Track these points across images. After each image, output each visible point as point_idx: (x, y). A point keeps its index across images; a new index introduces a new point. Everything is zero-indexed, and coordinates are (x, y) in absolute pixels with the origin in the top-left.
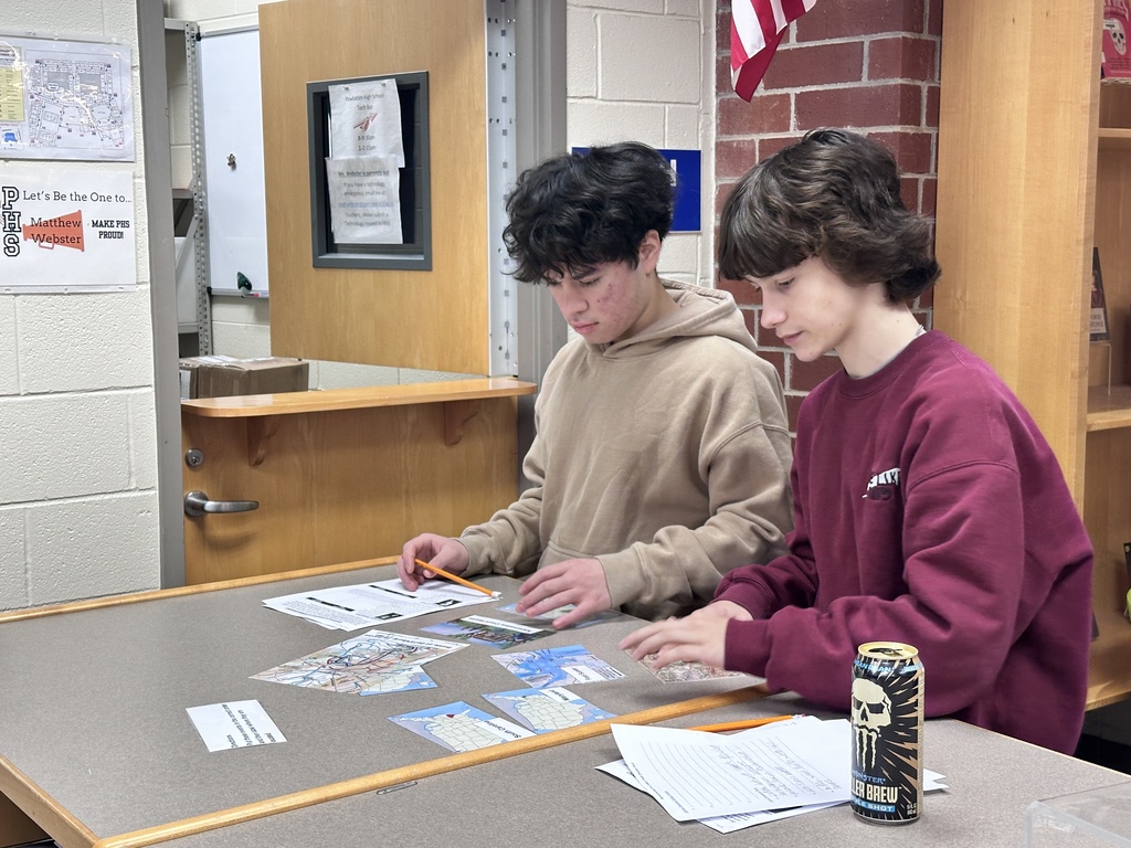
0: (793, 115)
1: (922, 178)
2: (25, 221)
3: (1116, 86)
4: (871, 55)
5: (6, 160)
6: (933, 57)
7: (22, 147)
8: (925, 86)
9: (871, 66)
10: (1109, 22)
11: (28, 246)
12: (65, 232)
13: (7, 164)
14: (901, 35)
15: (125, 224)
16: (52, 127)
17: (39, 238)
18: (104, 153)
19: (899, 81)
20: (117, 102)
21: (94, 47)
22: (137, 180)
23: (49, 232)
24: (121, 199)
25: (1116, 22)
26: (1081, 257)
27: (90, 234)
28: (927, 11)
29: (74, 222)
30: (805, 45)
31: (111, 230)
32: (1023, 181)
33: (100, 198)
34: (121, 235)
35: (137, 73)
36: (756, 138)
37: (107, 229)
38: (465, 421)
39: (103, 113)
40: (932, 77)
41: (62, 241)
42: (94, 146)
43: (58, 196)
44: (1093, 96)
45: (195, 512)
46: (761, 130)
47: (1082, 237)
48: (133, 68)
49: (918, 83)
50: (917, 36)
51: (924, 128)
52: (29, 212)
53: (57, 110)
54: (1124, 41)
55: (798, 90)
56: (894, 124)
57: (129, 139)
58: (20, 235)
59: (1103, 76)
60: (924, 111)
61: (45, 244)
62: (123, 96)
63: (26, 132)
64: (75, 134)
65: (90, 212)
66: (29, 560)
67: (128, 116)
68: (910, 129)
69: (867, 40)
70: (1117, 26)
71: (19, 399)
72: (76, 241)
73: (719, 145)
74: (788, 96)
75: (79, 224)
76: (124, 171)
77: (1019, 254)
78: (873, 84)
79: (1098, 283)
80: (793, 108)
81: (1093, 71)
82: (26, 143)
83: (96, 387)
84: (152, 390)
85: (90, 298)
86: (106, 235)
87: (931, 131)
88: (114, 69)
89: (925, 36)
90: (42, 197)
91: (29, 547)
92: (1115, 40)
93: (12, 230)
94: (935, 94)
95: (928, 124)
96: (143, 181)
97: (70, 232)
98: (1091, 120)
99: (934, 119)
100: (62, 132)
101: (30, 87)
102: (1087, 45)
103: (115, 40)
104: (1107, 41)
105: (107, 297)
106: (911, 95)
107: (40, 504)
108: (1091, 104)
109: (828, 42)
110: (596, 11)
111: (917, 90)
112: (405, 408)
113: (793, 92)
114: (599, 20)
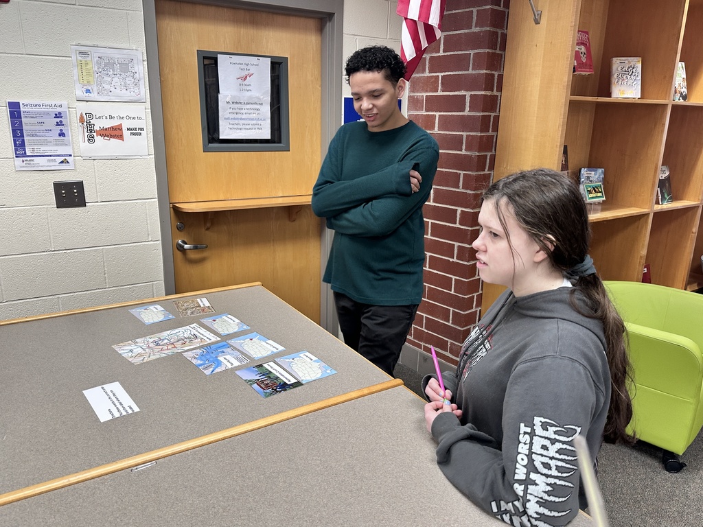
0: (440, 85)
1: (493, 114)
2: (97, 128)
3: (580, 75)
4: (473, 60)
5: (87, 101)
6: (501, 61)
7: (94, 96)
8: (496, 74)
9: (473, 64)
10: (580, 47)
11: (98, 139)
12: (114, 133)
13: (87, 103)
14: (487, 50)
15: (142, 129)
16: (107, 87)
17: (103, 135)
18: (131, 98)
19: (485, 71)
20: (137, 75)
21: (125, 51)
22: (147, 110)
23: (108, 133)
24: (140, 119)
25: (583, 47)
26: (558, 153)
27: (126, 133)
28: (499, 40)
29: (119, 128)
30: (446, 54)
31: (135, 132)
32: (535, 118)
33: (131, 118)
34: (140, 134)
35: (146, 63)
36: (425, 94)
37: (134, 132)
38: (297, 213)
39: (130, 81)
40: (500, 70)
41: (114, 137)
42: (127, 95)
43: (111, 117)
44: (568, 82)
45: (180, 248)
46: (427, 91)
47: (559, 144)
48: (143, 61)
49: (493, 72)
50: (494, 51)
51: (495, 93)
52: (98, 124)
53: (109, 79)
54: (585, 56)
55: (443, 74)
56: (482, 91)
57: (143, 92)
58: (95, 134)
59: (574, 71)
60: (496, 85)
61: (106, 138)
62: (139, 73)
63: (95, 89)
64: (118, 91)
65: (126, 124)
66: (106, 269)
67: (142, 82)
68: (488, 93)
69: (472, 52)
70: (583, 49)
71: (98, 204)
72: (120, 137)
73: (409, 97)
74: (438, 76)
75: (121, 129)
76: (142, 106)
77: (532, 150)
78: (474, 72)
79: (566, 160)
80: (440, 82)
81: (570, 70)
82: (96, 94)
83: (132, 199)
84: (157, 200)
85: (128, 161)
86: (133, 134)
87: (498, 94)
88: (135, 61)
89: (498, 51)
90: (104, 117)
91: (106, 264)
92: (582, 55)
93: (91, 132)
94: (501, 77)
95: (497, 91)
96: (150, 110)
97: (117, 133)
98: (567, 92)
99: (500, 89)
100: (112, 89)
101: (96, 69)
102: (567, 58)
103: (134, 48)
104: (577, 56)
105: (135, 161)
106: (490, 78)
107: (109, 247)
108: (567, 85)
109: (456, 53)
110: (357, 37)
111: (493, 75)
112: (272, 208)
113: (440, 74)
114: (357, 41)
